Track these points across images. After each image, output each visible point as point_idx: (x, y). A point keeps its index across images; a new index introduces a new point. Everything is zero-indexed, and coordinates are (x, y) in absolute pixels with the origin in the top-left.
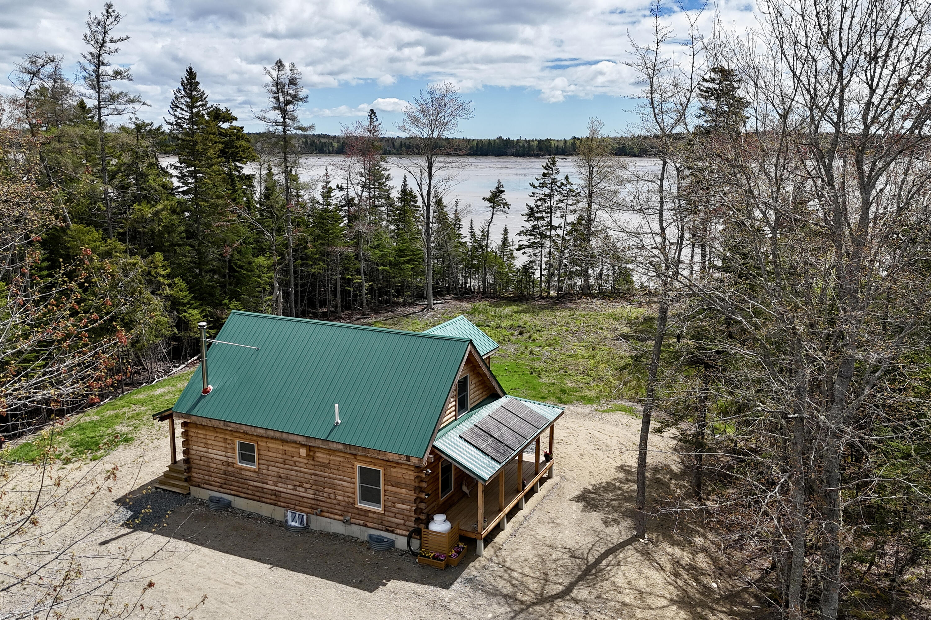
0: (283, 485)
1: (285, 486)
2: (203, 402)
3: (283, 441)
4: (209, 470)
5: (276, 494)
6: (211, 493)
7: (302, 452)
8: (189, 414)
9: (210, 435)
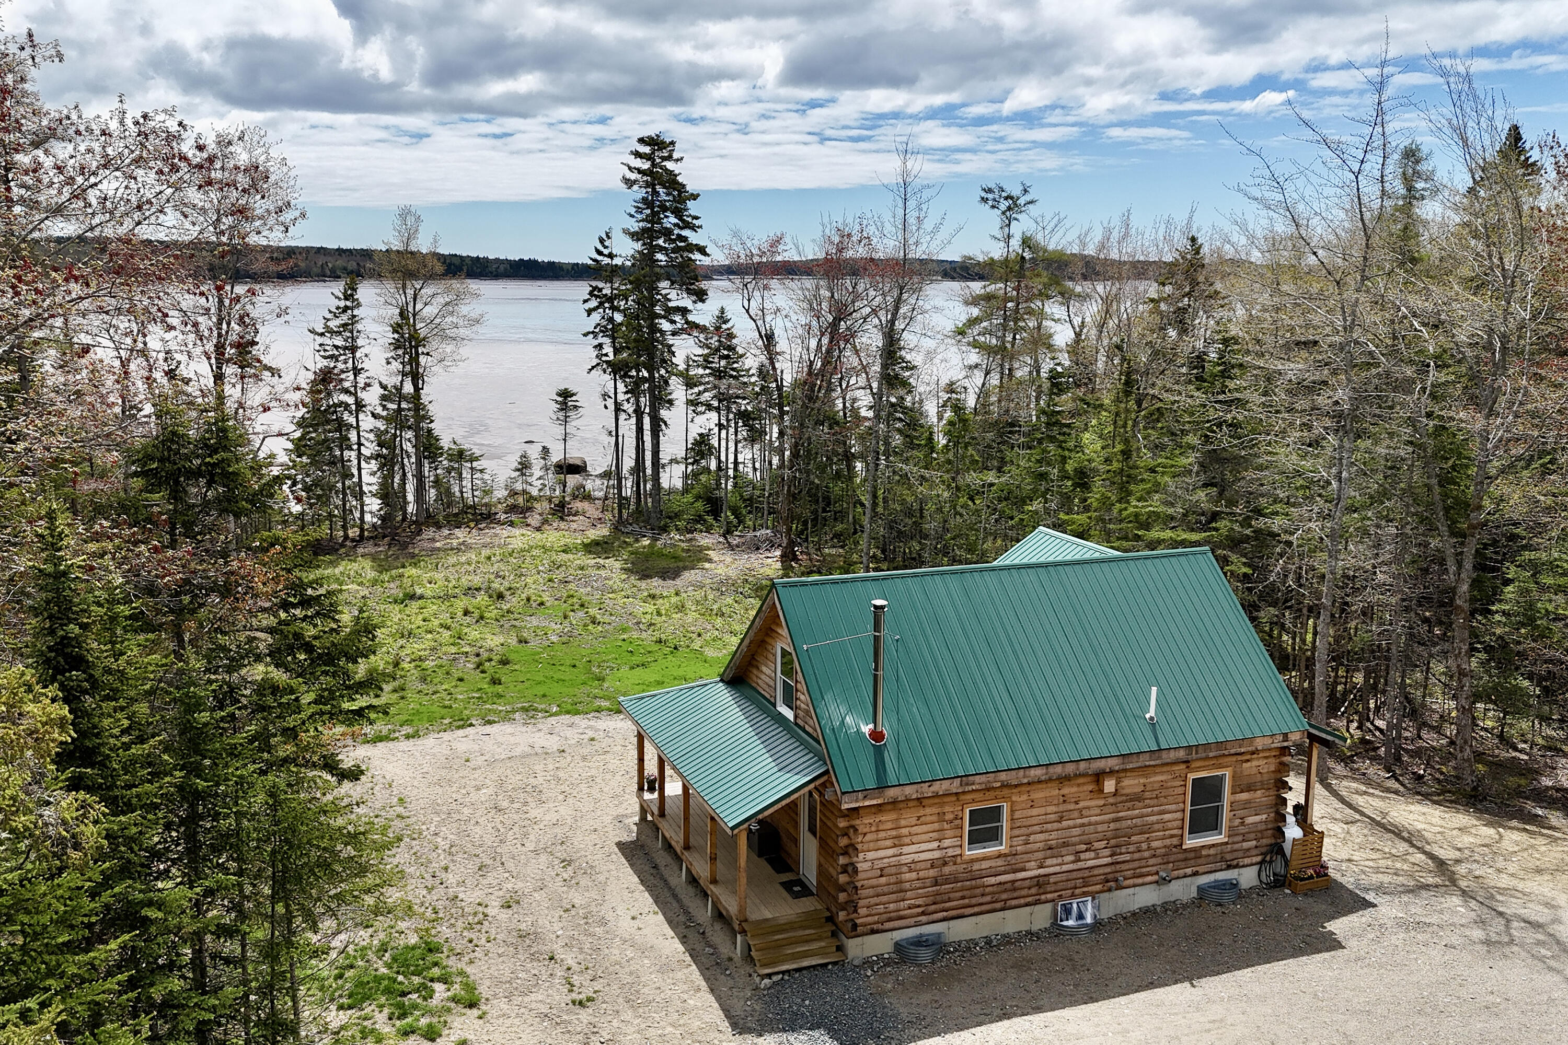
0: (1054, 861)
1: (1059, 860)
2: (890, 757)
3: (1063, 780)
4: (900, 890)
5: (1040, 883)
6: (898, 935)
7: (1109, 785)
8: (882, 787)
9: (909, 817)
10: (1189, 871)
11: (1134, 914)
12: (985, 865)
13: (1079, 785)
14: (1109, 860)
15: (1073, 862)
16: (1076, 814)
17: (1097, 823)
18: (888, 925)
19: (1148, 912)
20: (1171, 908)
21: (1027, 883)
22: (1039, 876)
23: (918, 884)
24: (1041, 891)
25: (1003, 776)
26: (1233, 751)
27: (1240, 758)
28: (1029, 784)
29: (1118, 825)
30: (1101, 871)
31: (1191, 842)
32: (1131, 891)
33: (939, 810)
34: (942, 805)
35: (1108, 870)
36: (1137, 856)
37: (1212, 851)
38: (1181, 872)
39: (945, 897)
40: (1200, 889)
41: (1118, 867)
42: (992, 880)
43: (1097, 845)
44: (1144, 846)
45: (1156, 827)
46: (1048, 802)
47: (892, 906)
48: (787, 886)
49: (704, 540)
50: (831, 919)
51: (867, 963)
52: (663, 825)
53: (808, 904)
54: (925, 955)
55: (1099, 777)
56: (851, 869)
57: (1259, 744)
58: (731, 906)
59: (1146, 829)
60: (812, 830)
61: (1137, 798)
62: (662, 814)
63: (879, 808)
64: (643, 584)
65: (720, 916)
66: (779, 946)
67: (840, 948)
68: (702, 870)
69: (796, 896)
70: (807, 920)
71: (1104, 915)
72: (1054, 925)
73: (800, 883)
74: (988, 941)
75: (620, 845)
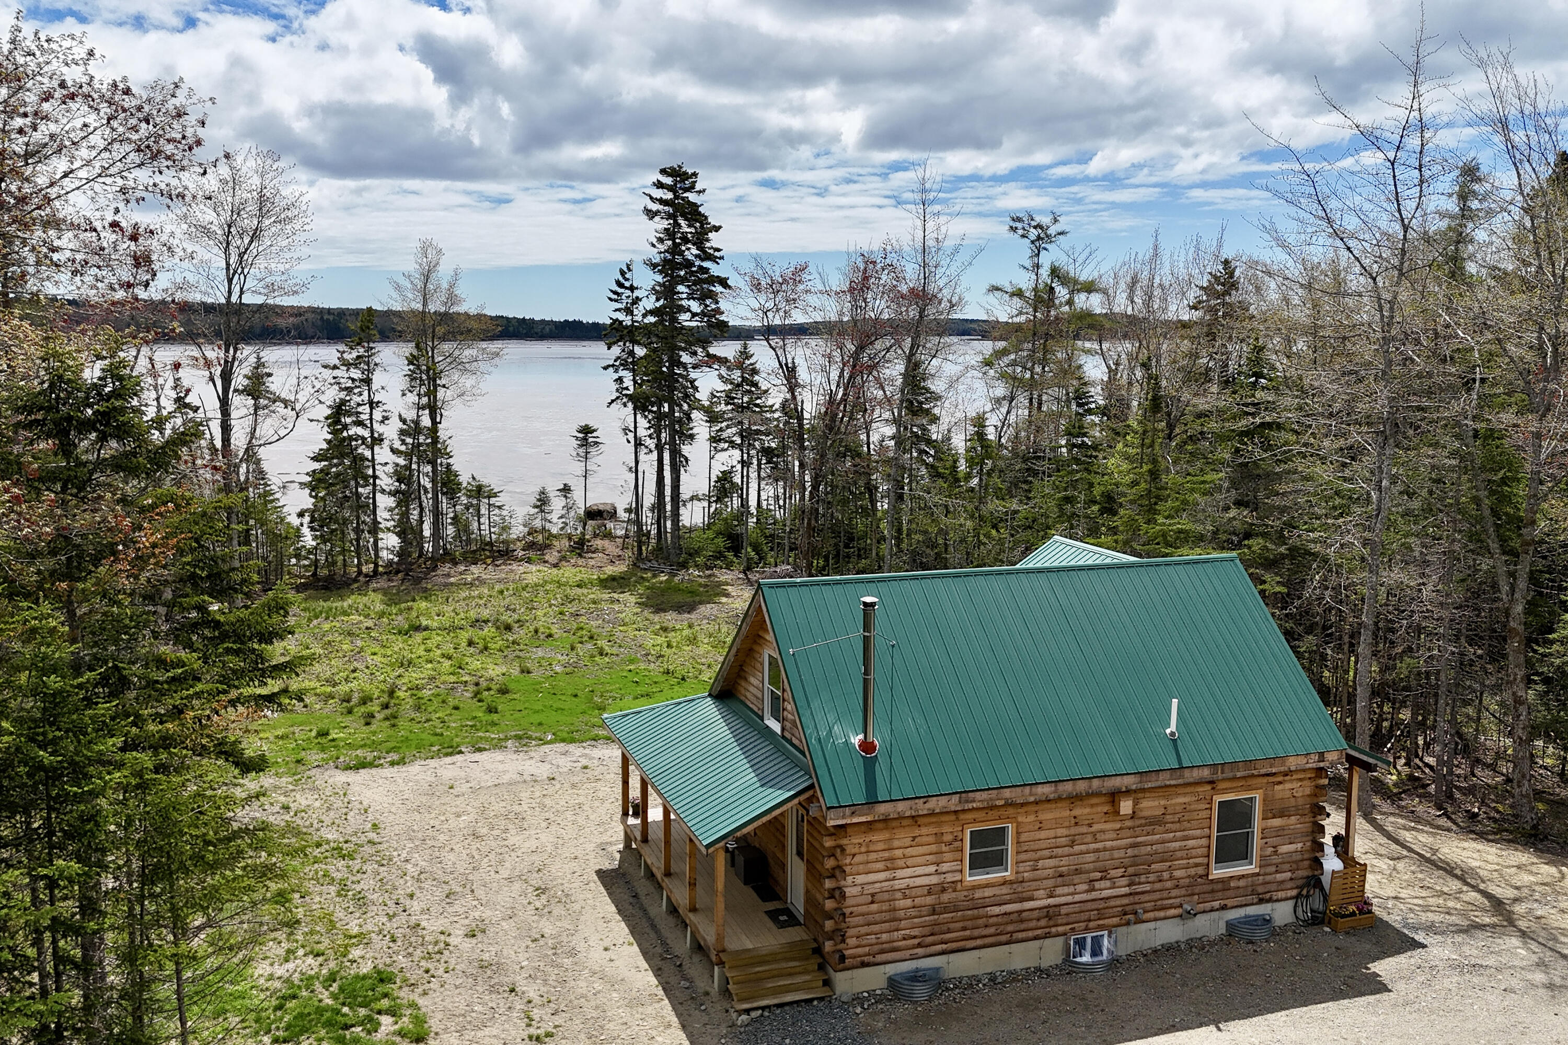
0: (1066, 890)
1: (1071, 889)
2: (882, 770)
3: (1075, 799)
4: (893, 918)
5: (1050, 913)
6: (891, 969)
7: (1126, 806)
8: (872, 802)
9: (902, 837)
10: (1216, 904)
11: (1155, 951)
12: (988, 892)
13: (1092, 806)
14: (1126, 890)
15: (1087, 891)
16: (1089, 838)
17: (1113, 849)
18: (880, 958)
19: (1171, 950)
20: (1197, 945)
21: (1036, 914)
22: (1049, 906)
23: (913, 912)
24: (1051, 923)
25: (1007, 793)
26: (1263, 771)
27: (1271, 779)
28: (1036, 803)
29: (1136, 851)
30: (1118, 902)
31: (1218, 872)
32: (1151, 925)
33: (935, 830)
34: (939, 824)
35: (1125, 901)
36: (1158, 886)
37: (1242, 883)
38: (1208, 906)
39: (945, 928)
40: (1229, 924)
41: (1137, 898)
42: (996, 910)
43: (1113, 873)
44: (1166, 875)
45: (1179, 854)
46: (1058, 823)
47: (885, 937)
48: (773, 915)
49: (724, 576)
50: (818, 951)
51: (858, 999)
52: (646, 851)
53: (795, 934)
54: (921, 991)
55: (1114, 796)
56: (838, 894)
57: (1293, 763)
58: (709, 935)
59: (1166, 858)
60: (800, 854)
61: (1156, 822)
62: (645, 840)
63: (869, 826)
64: (656, 618)
65: (699, 948)
66: (759, 979)
67: (827, 983)
68: (681, 897)
69: (782, 925)
70: (792, 951)
71: (1122, 952)
72: (1066, 960)
73: (787, 912)
74: (993, 978)
75: (600, 873)
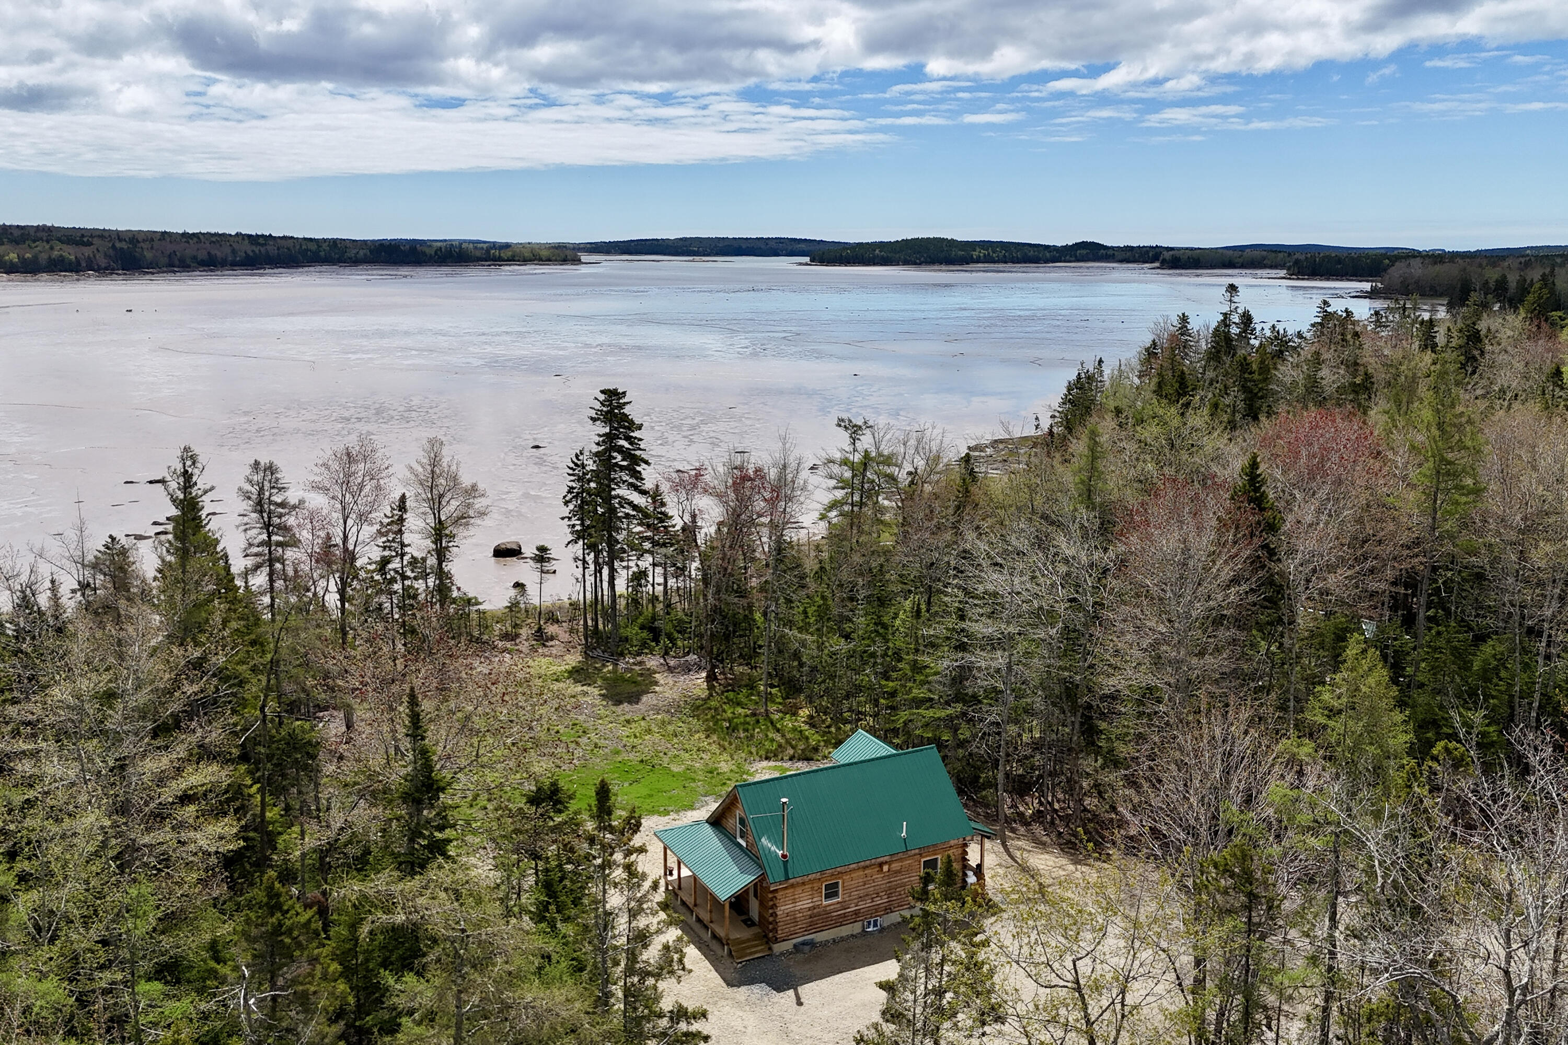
0: (863, 903)
1: (865, 902)
2: (789, 865)
3: (865, 868)
4: (795, 921)
5: (856, 913)
6: (794, 941)
7: (885, 868)
8: (787, 879)
9: (799, 890)
11: (898, 923)
12: (832, 907)
13: (872, 870)
14: (887, 900)
15: (871, 903)
16: (871, 882)
17: (881, 885)
18: (791, 937)
21: (851, 914)
22: (856, 910)
23: (803, 918)
24: (857, 917)
25: (839, 869)
26: (940, 847)
27: (945, 849)
28: (850, 871)
29: (890, 884)
30: (884, 905)
32: (897, 913)
33: (811, 887)
34: (813, 884)
35: (887, 905)
36: (899, 897)
39: (815, 923)
41: (891, 903)
42: (835, 914)
43: (881, 894)
44: (903, 893)
45: (908, 883)
46: (859, 878)
47: (792, 929)
48: (745, 922)
50: (766, 936)
51: (782, 954)
52: (681, 893)
53: (756, 930)
54: (807, 948)
55: (881, 865)
56: (774, 915)
57: (952, 843)
58: (721, 933)
59: (904, 885)
60: (756, 896)
61: (898, 872)
62: (680, 888)
63: (786, 888)
65: (715, 936)
66: (744, 949)
67: (770, 949)
68: (705, 917)
69: (749, 926)
70: (756, 937)
71: (885, 925)
72: (863, 930)
73: (750, 919)
74: (834, 940)
